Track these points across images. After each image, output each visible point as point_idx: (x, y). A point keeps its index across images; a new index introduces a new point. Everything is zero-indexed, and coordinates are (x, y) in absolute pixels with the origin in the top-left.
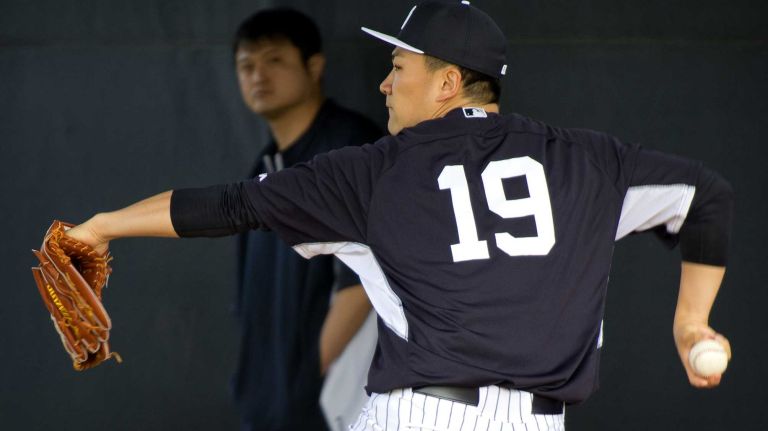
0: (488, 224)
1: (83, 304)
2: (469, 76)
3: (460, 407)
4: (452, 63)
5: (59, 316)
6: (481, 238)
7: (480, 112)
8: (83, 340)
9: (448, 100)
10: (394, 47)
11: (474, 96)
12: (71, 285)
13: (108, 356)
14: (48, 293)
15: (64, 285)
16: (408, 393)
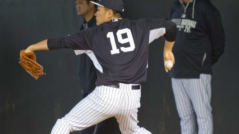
0: (119, 45)
1: (35, 66)
2: (115, 12)
3: (115, 89)
4: (111, 9)
5: (29, 70)
6: (117, 48)
7: (116, 20)
8: (37, 73)
9: (110, 18)
10: (98, 5)
11: (116, 17)
12: (31, 63)
13: (43, 74)
14: (25, 66)
15: (29, 63)
16: (103, 86)
